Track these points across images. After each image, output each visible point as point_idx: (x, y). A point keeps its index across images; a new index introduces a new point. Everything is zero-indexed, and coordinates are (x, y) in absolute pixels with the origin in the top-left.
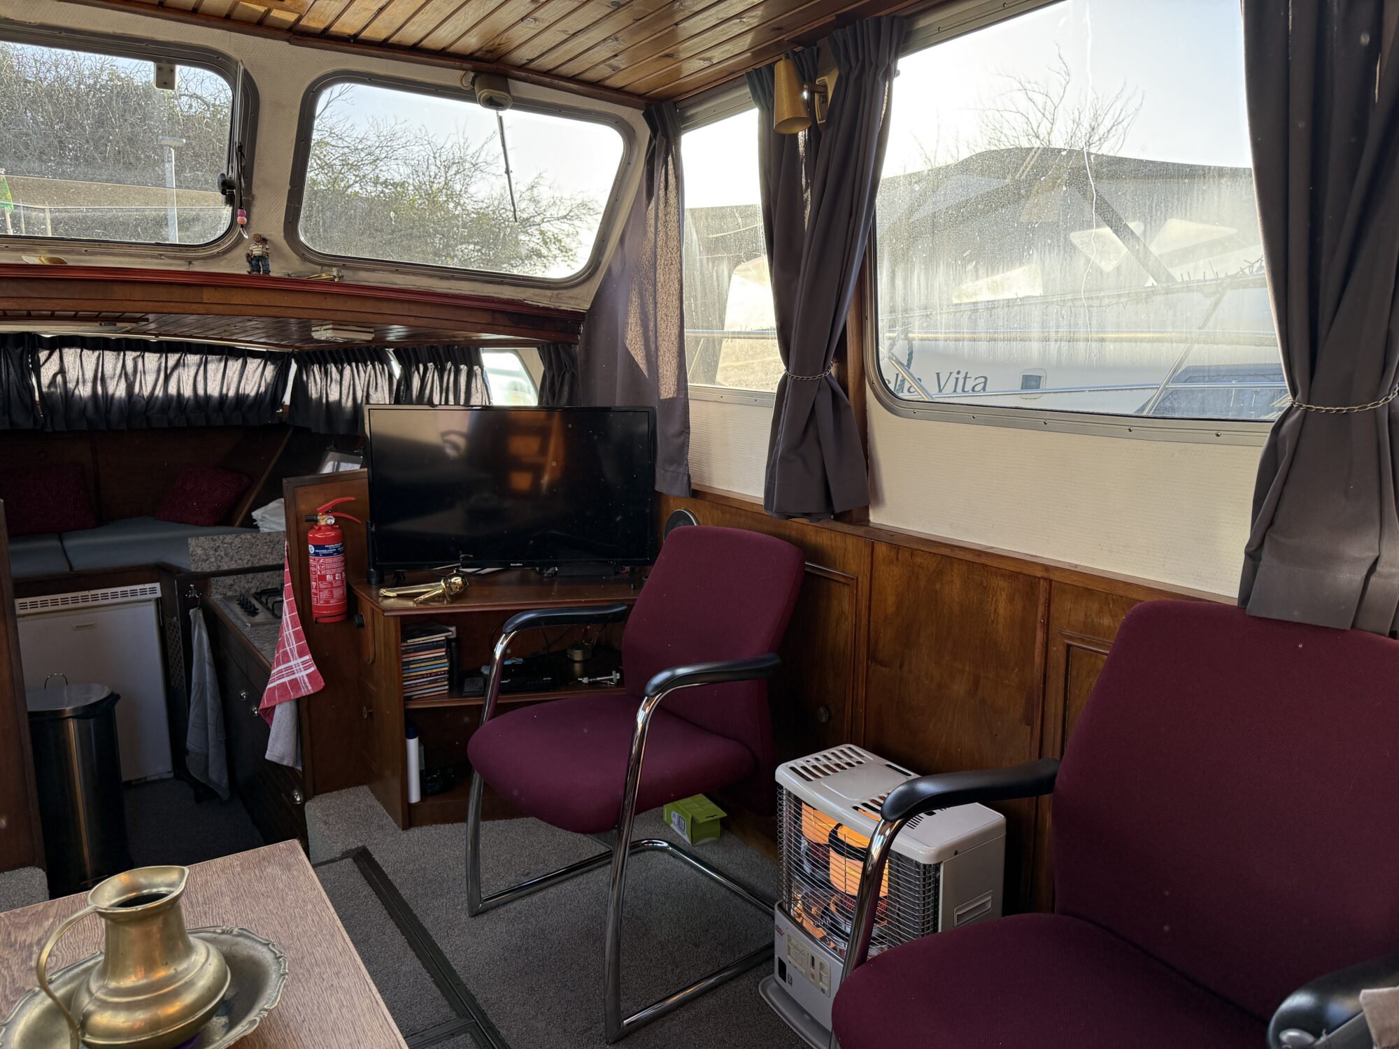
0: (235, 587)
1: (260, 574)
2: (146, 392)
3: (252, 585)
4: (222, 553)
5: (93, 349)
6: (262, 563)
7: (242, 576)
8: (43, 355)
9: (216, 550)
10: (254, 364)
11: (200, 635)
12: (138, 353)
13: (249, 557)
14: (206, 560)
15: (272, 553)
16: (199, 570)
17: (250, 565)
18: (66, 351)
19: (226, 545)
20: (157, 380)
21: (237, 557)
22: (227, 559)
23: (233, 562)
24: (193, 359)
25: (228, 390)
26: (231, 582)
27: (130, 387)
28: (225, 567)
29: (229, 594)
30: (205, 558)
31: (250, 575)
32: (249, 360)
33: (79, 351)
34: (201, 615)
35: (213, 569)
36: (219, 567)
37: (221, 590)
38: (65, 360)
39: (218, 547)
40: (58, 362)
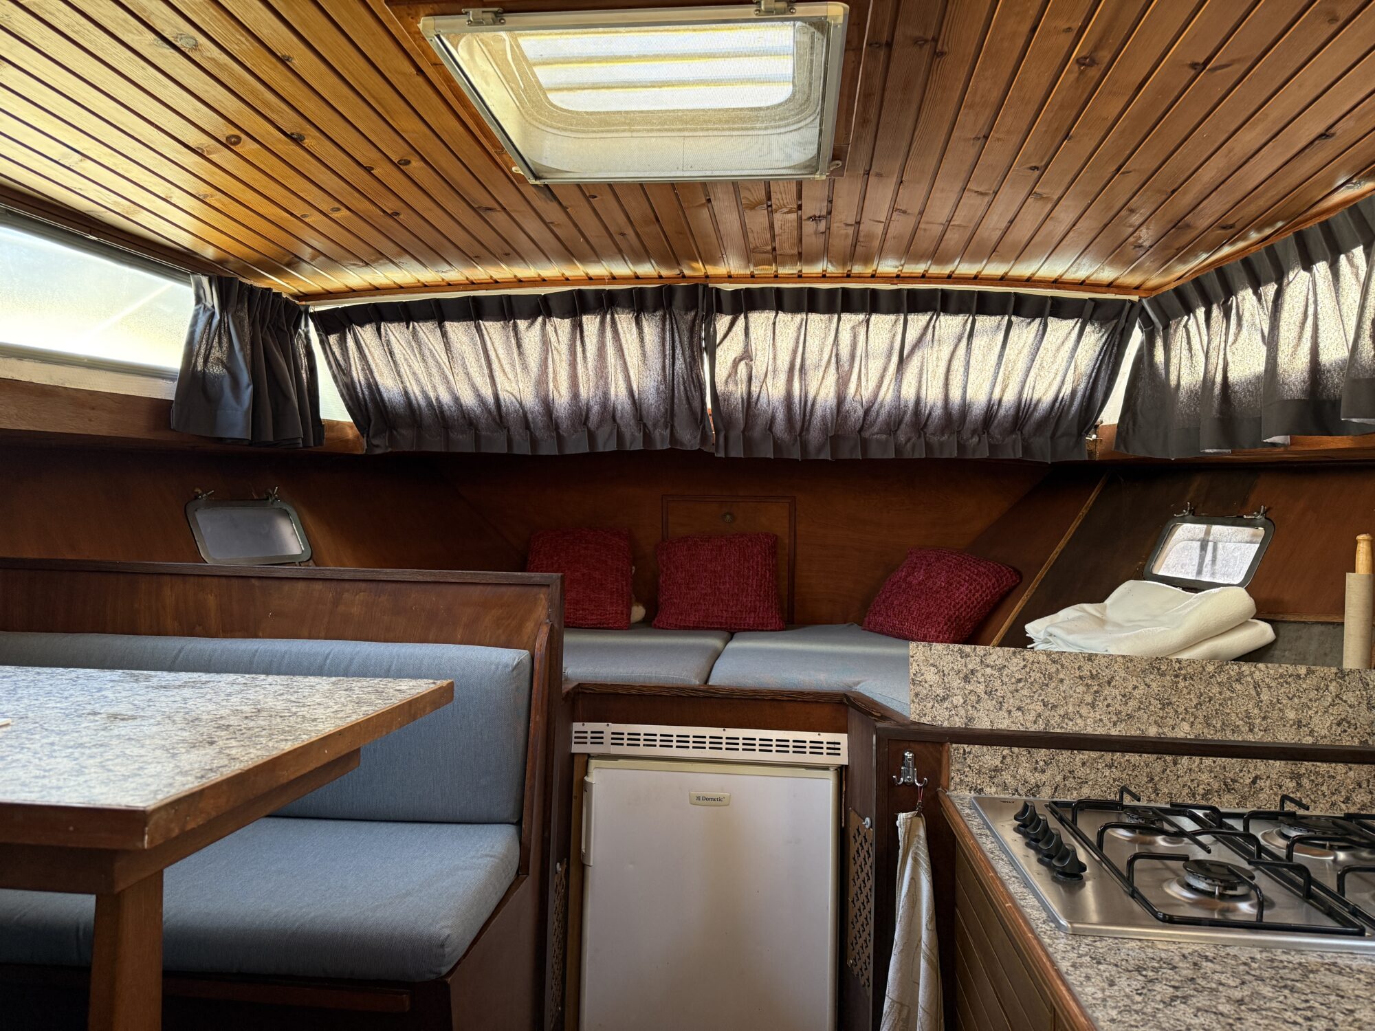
0: (1006, 776)
1: (1067, 753)
2: (866, 394)
3: (1044, 778)
4: (980, 689)
5: (796, 309)
6: (1071, 727)
7: (1023, 751)
8: (723, 322)
9: (966, 679)
10: (1061, 329)
11: (914, 881)
12: (861, 317)
13: (1039, 707)
14: (944, 699)
15: (1093, 705)
16: (925, 720)
17: (1040, 727)
18: (755, 317)
19: (989, 671)
20: (885, 369)
21: (1011, 702)
22: (989, 704)
23: (1003, 713)
24: (950, 324)
25: (1003, 391)
26: (997, 762)
27: (843, 383)
28: (983, 723)
29: (990, 791)
30: (940, 692)
31: (1042, 754)
32: (1053, 323)
33: (772, 314)
34: (922, 833)
35: (958, 723)
36: (971, 719)
37: (971, 778)
38: (752, 336)
39: (972, 672)
40: (742, 336)
